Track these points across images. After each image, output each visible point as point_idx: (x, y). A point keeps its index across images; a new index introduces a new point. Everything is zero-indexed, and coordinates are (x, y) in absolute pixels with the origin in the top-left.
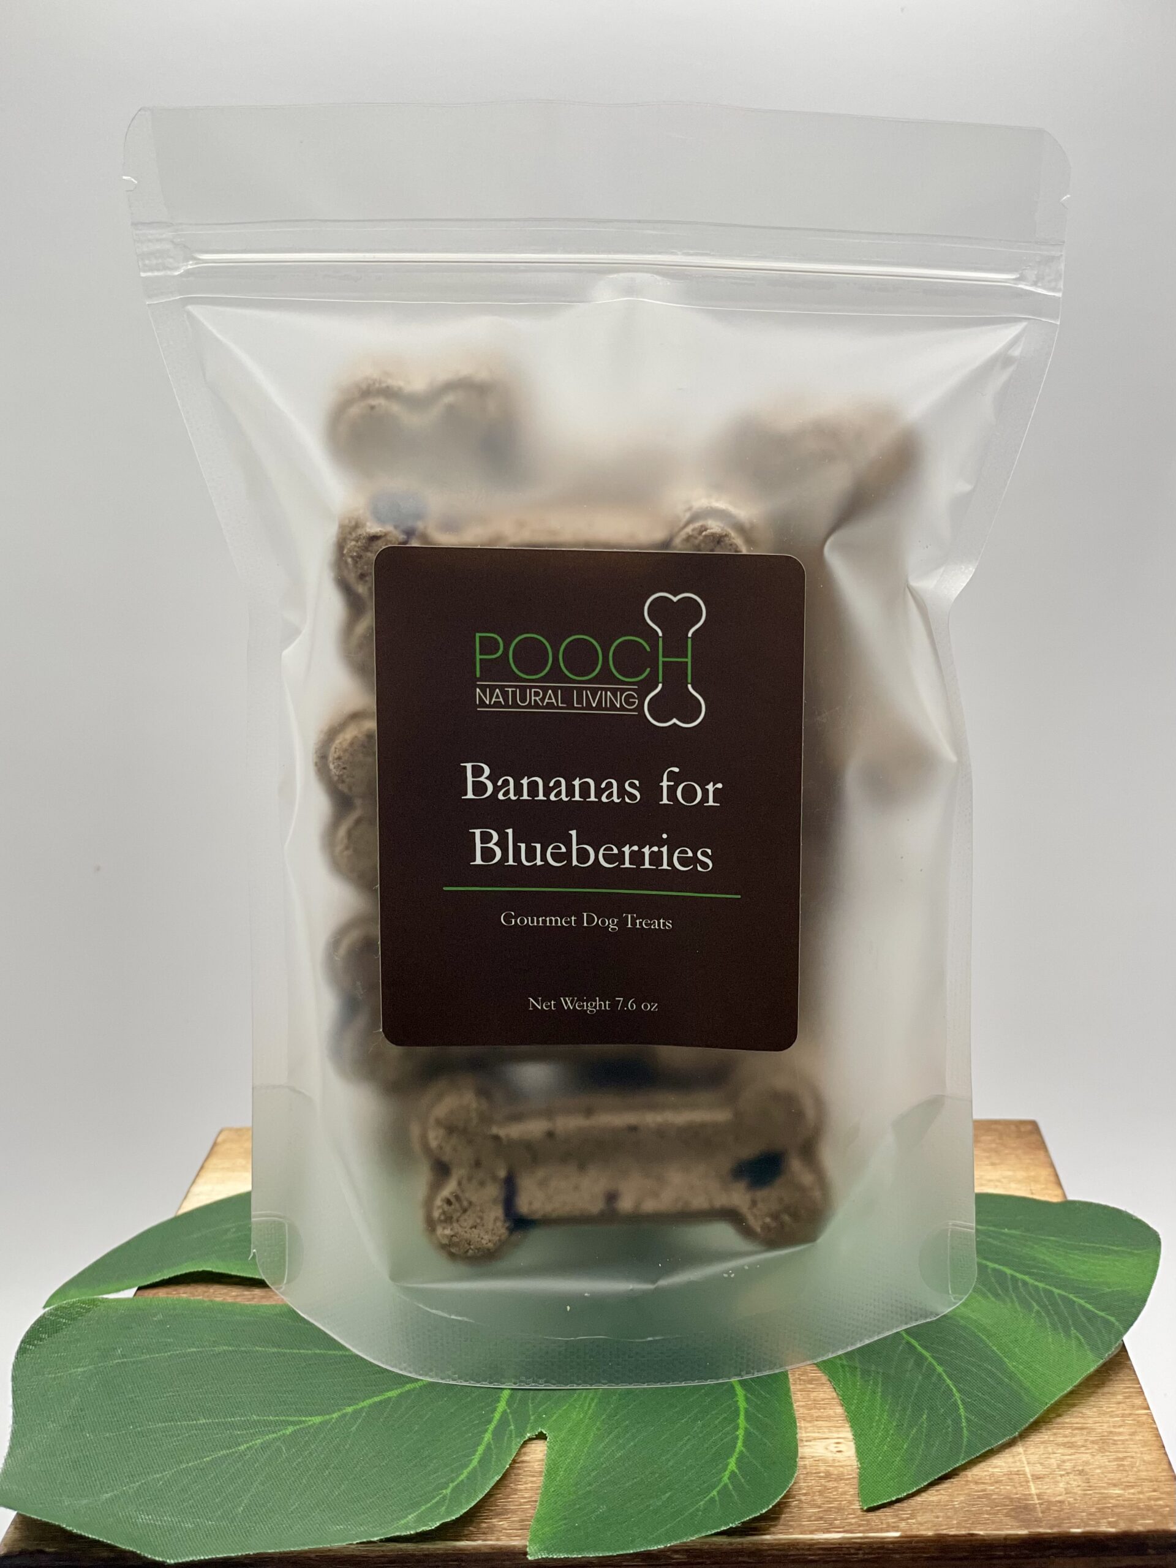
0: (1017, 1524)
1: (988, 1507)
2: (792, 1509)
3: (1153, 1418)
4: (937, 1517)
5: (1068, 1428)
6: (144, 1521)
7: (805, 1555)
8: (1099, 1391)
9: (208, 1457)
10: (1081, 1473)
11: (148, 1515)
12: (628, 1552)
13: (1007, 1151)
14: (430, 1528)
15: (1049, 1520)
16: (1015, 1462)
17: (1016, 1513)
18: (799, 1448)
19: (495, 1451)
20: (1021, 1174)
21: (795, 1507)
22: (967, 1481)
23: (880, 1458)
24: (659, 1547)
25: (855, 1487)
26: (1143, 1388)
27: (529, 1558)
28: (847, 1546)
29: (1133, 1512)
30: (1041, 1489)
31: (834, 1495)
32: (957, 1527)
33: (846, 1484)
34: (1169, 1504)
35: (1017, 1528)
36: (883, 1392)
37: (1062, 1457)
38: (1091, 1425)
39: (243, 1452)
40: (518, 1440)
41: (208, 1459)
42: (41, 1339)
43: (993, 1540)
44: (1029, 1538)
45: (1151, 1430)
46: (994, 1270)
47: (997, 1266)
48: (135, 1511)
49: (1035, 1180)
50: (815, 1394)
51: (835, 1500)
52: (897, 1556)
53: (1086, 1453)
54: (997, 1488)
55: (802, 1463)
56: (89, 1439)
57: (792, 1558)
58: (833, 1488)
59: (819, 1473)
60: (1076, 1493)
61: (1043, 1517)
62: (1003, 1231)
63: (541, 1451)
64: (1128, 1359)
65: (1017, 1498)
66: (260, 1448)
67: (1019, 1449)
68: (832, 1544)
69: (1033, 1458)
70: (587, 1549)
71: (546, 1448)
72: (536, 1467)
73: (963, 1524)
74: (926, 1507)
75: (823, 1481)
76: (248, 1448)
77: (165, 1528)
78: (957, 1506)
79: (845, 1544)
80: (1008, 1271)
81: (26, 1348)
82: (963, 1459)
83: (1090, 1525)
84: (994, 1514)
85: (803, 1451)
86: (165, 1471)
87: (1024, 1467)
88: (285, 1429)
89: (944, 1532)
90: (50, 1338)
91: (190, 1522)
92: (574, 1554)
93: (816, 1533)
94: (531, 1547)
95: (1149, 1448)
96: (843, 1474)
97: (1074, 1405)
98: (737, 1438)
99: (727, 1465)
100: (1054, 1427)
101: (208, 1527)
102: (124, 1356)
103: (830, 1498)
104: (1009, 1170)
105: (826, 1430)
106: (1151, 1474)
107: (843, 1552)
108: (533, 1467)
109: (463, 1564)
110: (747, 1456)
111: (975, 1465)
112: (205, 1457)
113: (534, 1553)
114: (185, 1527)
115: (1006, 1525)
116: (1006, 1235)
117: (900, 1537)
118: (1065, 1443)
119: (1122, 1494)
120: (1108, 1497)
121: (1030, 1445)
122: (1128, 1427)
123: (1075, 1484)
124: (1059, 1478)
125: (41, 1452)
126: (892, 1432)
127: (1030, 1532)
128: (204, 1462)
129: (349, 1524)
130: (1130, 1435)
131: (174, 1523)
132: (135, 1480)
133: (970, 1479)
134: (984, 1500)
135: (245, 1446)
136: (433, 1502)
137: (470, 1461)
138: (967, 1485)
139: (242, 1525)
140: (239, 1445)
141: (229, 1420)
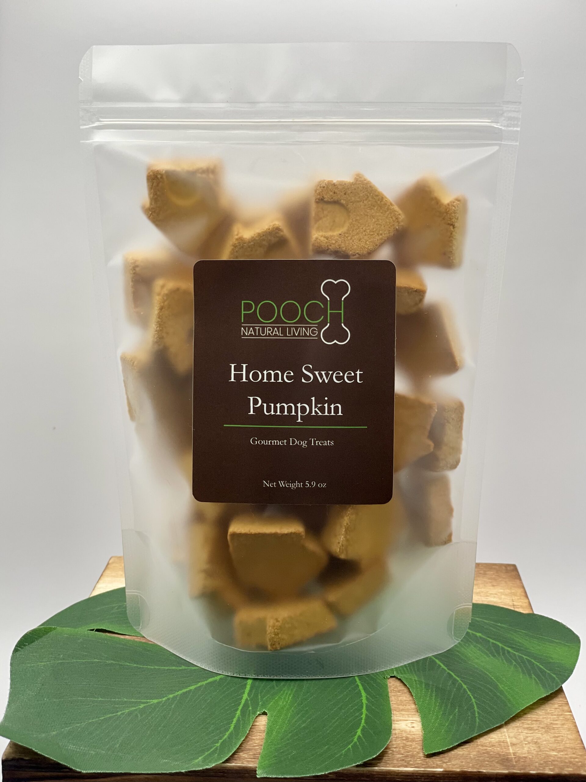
0: (502, 767)
1: (488, 758)
2: (389, 755)
3: (573, 717)
4: (462, 762)
5: (529, 720)
6: (72, 748)
10: (536, 743)
11: (73, 746)
12: (306, 776)
13: (500, 580)
14: (210, 767)
15: (519, 766)
16: (502, 736)
17: (502, 762)
18: (393, 724)
19: (242, 722)
20: (507, 591)
21: (391, 754)
22: (477, 745)
23: (434, 729)
24: (322, 774)
25: (420, 745)
26: (569, 702)
27: (258, 777)
28: (416, 774)
29: (562, 764)
30: (515, 750)
31: (410, 749)
32: (472, 768)
33: (416, 744)
34: (581, 761)
35: (502, 769)
36: (436, 696)
37: (526, 735)
38: (541, 719)
39: (120, 716)
40: (253, 716)
41: (102, 718)
42: (25, 645)
43: (490, 775)
45: (572, 723)
46: (493, 643)
48: (67, 743)
49: (515, 595)
50: (401, 698)
51: (410, 751)
52: (442, 781)
53: (539, 733)
54: (493, 749)
55: (394, 732)
56: (46, 701)
57: (388, 779)
58: (409, 745)
59: (403, 737)
60: (533, 753)
61: (516, 764)
62: (498, 624)
63: (264, 721)
64: (563, 692)
65: (503, 754)
66: (127, 714)
67: (504, 730)
68: (409, 773)
69: (512, 735)
70: (287, 774)
71: (267, 719)
72: (262, 728)
73: (475, 766)
74: (456, 757)
75: (404, 742)
76: (121, 713)
77: (82, 753)
78: (472, 757)
79: (415, 773)
80: (500, 645)
82: (477, 733)
83: (541, 770)
84: (491, 762)
85: (394, 726)
86: (82, 723)
87: (506, 739)
88: (140, 705)
89: (466, 770)
90: (29, 645)
91: (94, 751)
92: (280, 776)
94: (259, 771)
95: (571, 732)
96: (414, 738)
98: (362, 719)
99: (356, 733)
100: (523, 719)
101: (102, 754)
102: (63, 659)
103: (408, 750)
104: (501, 589)
105: (406, 716)
106: (571, 745)
108: (260, 728)
109: (225, 775)
110: (367, 729)
111: (482, 737)
112: (101, 717)
113: (260, 774)
114: (91, 753)
115: (497, 768)
116: (499, 626)
117: (443, 771)
118: (528, 728)
119: (557, 755)
120: (550, 756)
121: (510, 728)
122: (560, 721)
123: (532, 748)
124: (524, 745)
125: (23, 706)
126: (440, 717)
127: (509, 772)
128: (101, 719)
129: (170, 760)
130: (561, 725)
131: (86, 750)
132: (67, 726)
133: (479, 744)
134: (486, 754)
135: (120, 713)
136: (211, 750)
137: (230, 727)
138: (477, 747)
139: (118, 754)
140: (117, 712)
141: (113, 700)
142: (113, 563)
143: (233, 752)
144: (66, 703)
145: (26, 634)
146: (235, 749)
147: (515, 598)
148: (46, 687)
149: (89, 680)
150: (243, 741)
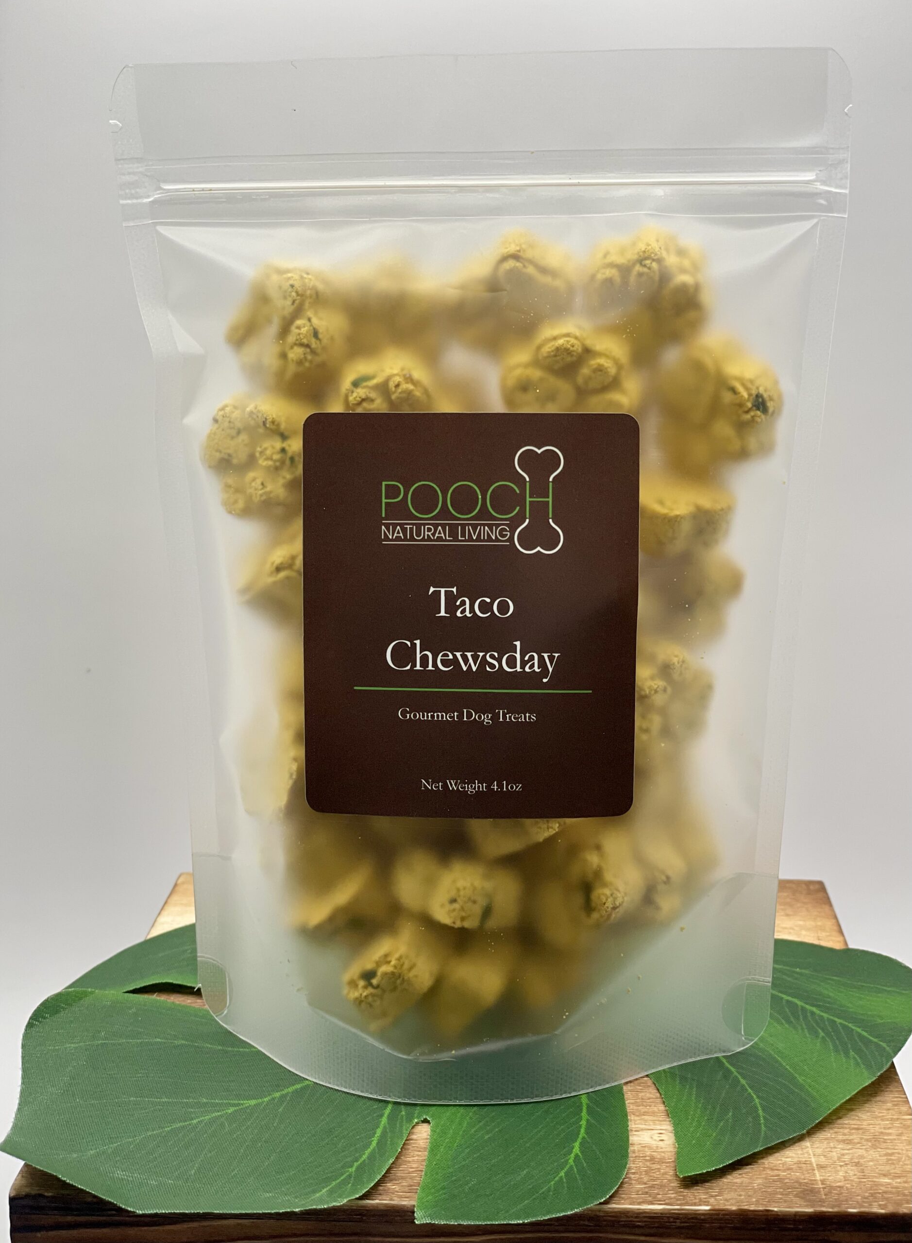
0: (805, 1204)
1: (781, 1188)
4: (740, 1195)
5: (846, 1128)
6: (120, 1176)
7: (634, 1221)
8: (872, 1099)
9: (169, 1127)
10: (857, 1164)
11: (123, 1171)
13: (798, 905)
14: (339, 1204)
15: (830, 1201)
16: (803, 1154)
17: (804, 1194)
18: (630, 1136)
19: (389, 1135)
20: (810, 923)
21: (627, 1183)
22: (764, 1168)
23: (694, 1141)
24: (518, 1222)
25: (673, 1168)
27: (417, 1222)
29: (899, 1197)
30: (824, 1176)
31: (657, 1175)
32: (756, 1204)
33: (667, 1167)
35: (805, 1207)
36: (697, 1094)
37: (841, 1151)
38: (865, 1126)
39: (196, 1125)
40: (408, 1125)
42: (45, 1018)
43: (784, 1215)
44: (814, 1215)
46: (788, 1001)
47: (790, 998)
48: (113, 1167)
49: (822, 929)
50: (643, 1094)
51: (658, 1179)
52: (707, 1225)
53: (861, 1149)
54: (790, 1174)
55: (632, 1149)
56: (79, 1103)
57: (623, 1223)
58: (656, 1169)
59: (645, 1157)
60: (851, 1180)
61: (826, 1199)
62: (795, 970)
63: (425, 1132)
64: (896, 1074)
65: (805, 1183)
66: (208, 1122)
67: (807, 1143)
68: (655, 1213)
69: (819, 1151)
70: (463, 1219)
71: (429, 1129)
72: (421, 1144)
73: (761, 1202)
74: (730, 1187)
75: (648, 1164)
76: (199, 1121)
77: (136, 1183)
78: (756, 1187)
79: (666, 1214)
80: (799, 1003)
81: (33, 1023)
82: (761, 1147)
83: (864, 1207)
84: (786, 1194)
85: (634, 1139)
86: (135, 1137)
87: (810, 1158)
88: (227, 1109)
89: (746, 1207)
90: (51, 1018)
91: (155, 1180)
92: (452, 1221)
93: (642, 1204)
94: (418, 1213)
96: (664, 1158)
97: (852, 1110)
98: (580, 1126)
99: (573, 1148)
100: (836, 1127)
101: (168, 1185)
102: (106, 1039)
103: (654, 1177)
104: (800, 920)
105: (651, 1123)
107: (663, 1220)
108: (419, 1144)
109: (364, 1218)
110: (588, 1143)
111: (770, 1155)
112: (167, 1127)
113: (420, 1218)
114: (151, 1184)
115: (796, 1204)
116: (797, 973)
117: (710, 1210)
118: (844, 1140)
119: (891, 1183)
120: (879, 1185)
121: (816, 1140)
122: (896, 1129)
123: (851, 1173)
124: (839, 1168)
125: (42, 1111)
126: (704, 1124)
127: (815, 1210)
128: (165, 1131)
129: (276, 1193)
130: (897, 1135)
131: (142, 1179)
132: (113, 1141)
133: (767, 1166)
134: (778, 1183)
135: (197, 1120)
136: (342, 1178)
137: (370, 1143)
138: (764, 1171)
139: (194, 1185)
140: (192, 1119)
141: (185, 1101)
142: (183, 883)
143: (377, 1180)
144: (110, 1106)
145: (46, 1001)
146: (379, 1177)
147: (823, 934)
148: (79, 1082)
149: (147, 1070)
150: (392, 1164)
